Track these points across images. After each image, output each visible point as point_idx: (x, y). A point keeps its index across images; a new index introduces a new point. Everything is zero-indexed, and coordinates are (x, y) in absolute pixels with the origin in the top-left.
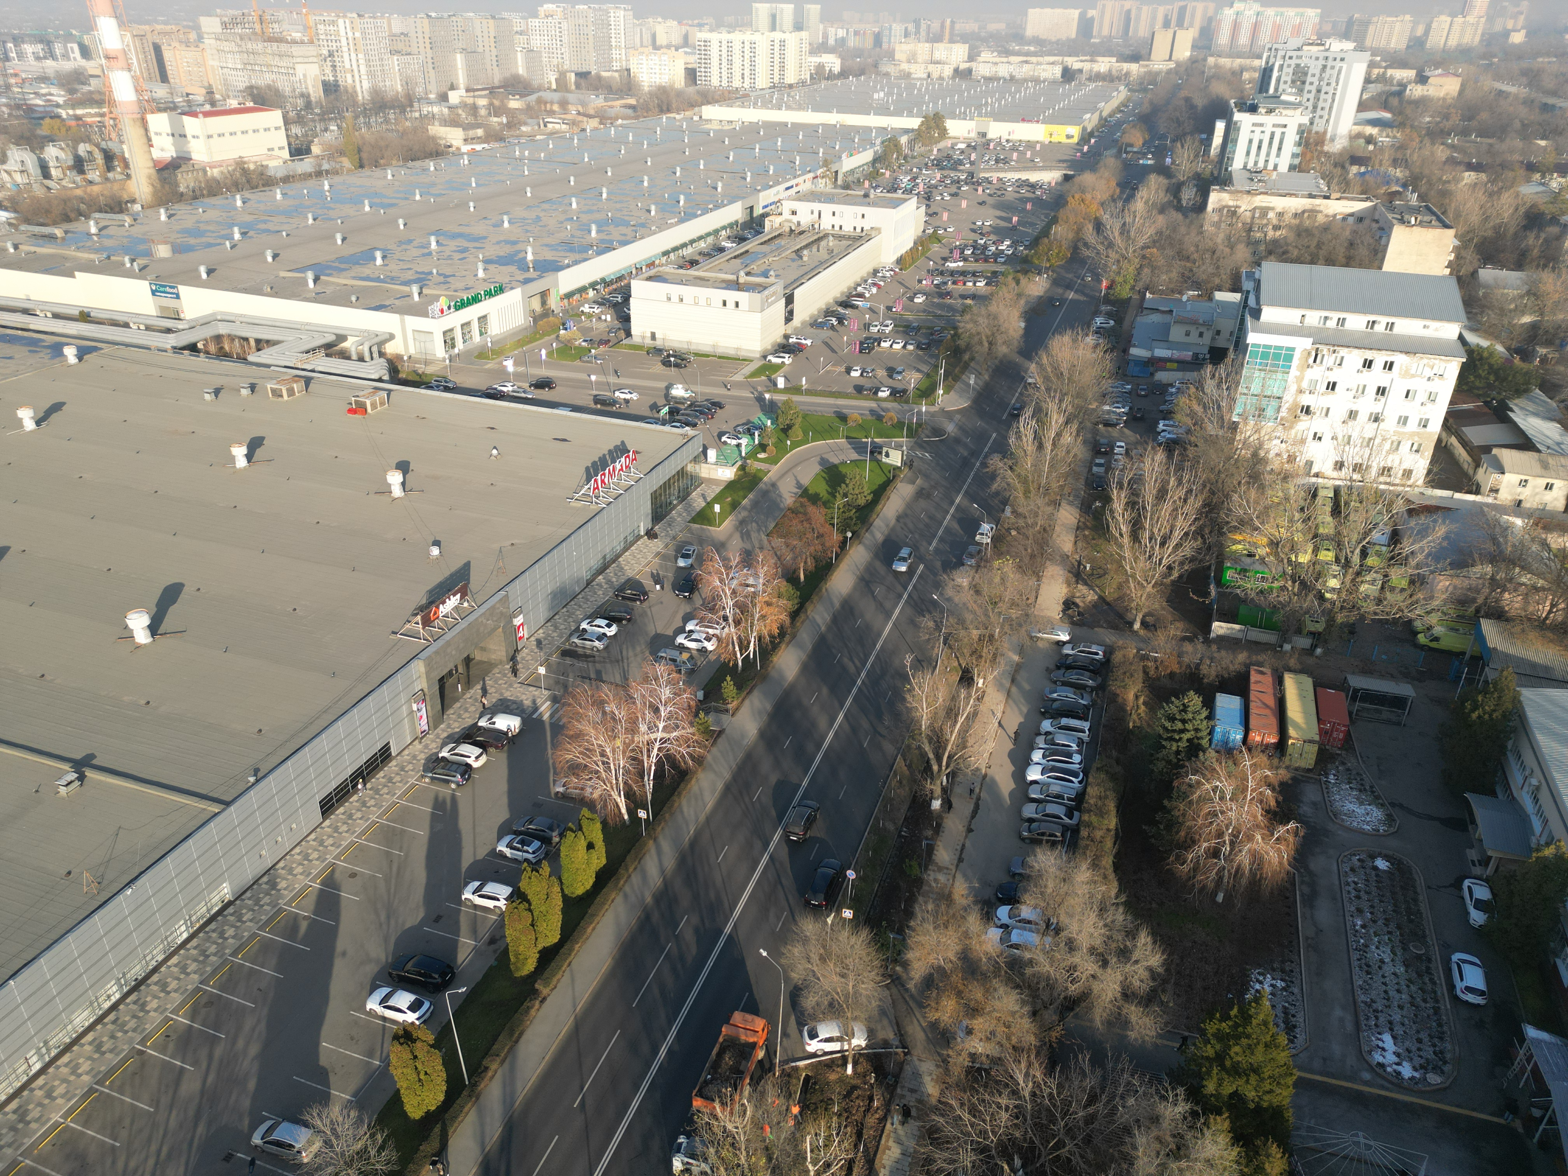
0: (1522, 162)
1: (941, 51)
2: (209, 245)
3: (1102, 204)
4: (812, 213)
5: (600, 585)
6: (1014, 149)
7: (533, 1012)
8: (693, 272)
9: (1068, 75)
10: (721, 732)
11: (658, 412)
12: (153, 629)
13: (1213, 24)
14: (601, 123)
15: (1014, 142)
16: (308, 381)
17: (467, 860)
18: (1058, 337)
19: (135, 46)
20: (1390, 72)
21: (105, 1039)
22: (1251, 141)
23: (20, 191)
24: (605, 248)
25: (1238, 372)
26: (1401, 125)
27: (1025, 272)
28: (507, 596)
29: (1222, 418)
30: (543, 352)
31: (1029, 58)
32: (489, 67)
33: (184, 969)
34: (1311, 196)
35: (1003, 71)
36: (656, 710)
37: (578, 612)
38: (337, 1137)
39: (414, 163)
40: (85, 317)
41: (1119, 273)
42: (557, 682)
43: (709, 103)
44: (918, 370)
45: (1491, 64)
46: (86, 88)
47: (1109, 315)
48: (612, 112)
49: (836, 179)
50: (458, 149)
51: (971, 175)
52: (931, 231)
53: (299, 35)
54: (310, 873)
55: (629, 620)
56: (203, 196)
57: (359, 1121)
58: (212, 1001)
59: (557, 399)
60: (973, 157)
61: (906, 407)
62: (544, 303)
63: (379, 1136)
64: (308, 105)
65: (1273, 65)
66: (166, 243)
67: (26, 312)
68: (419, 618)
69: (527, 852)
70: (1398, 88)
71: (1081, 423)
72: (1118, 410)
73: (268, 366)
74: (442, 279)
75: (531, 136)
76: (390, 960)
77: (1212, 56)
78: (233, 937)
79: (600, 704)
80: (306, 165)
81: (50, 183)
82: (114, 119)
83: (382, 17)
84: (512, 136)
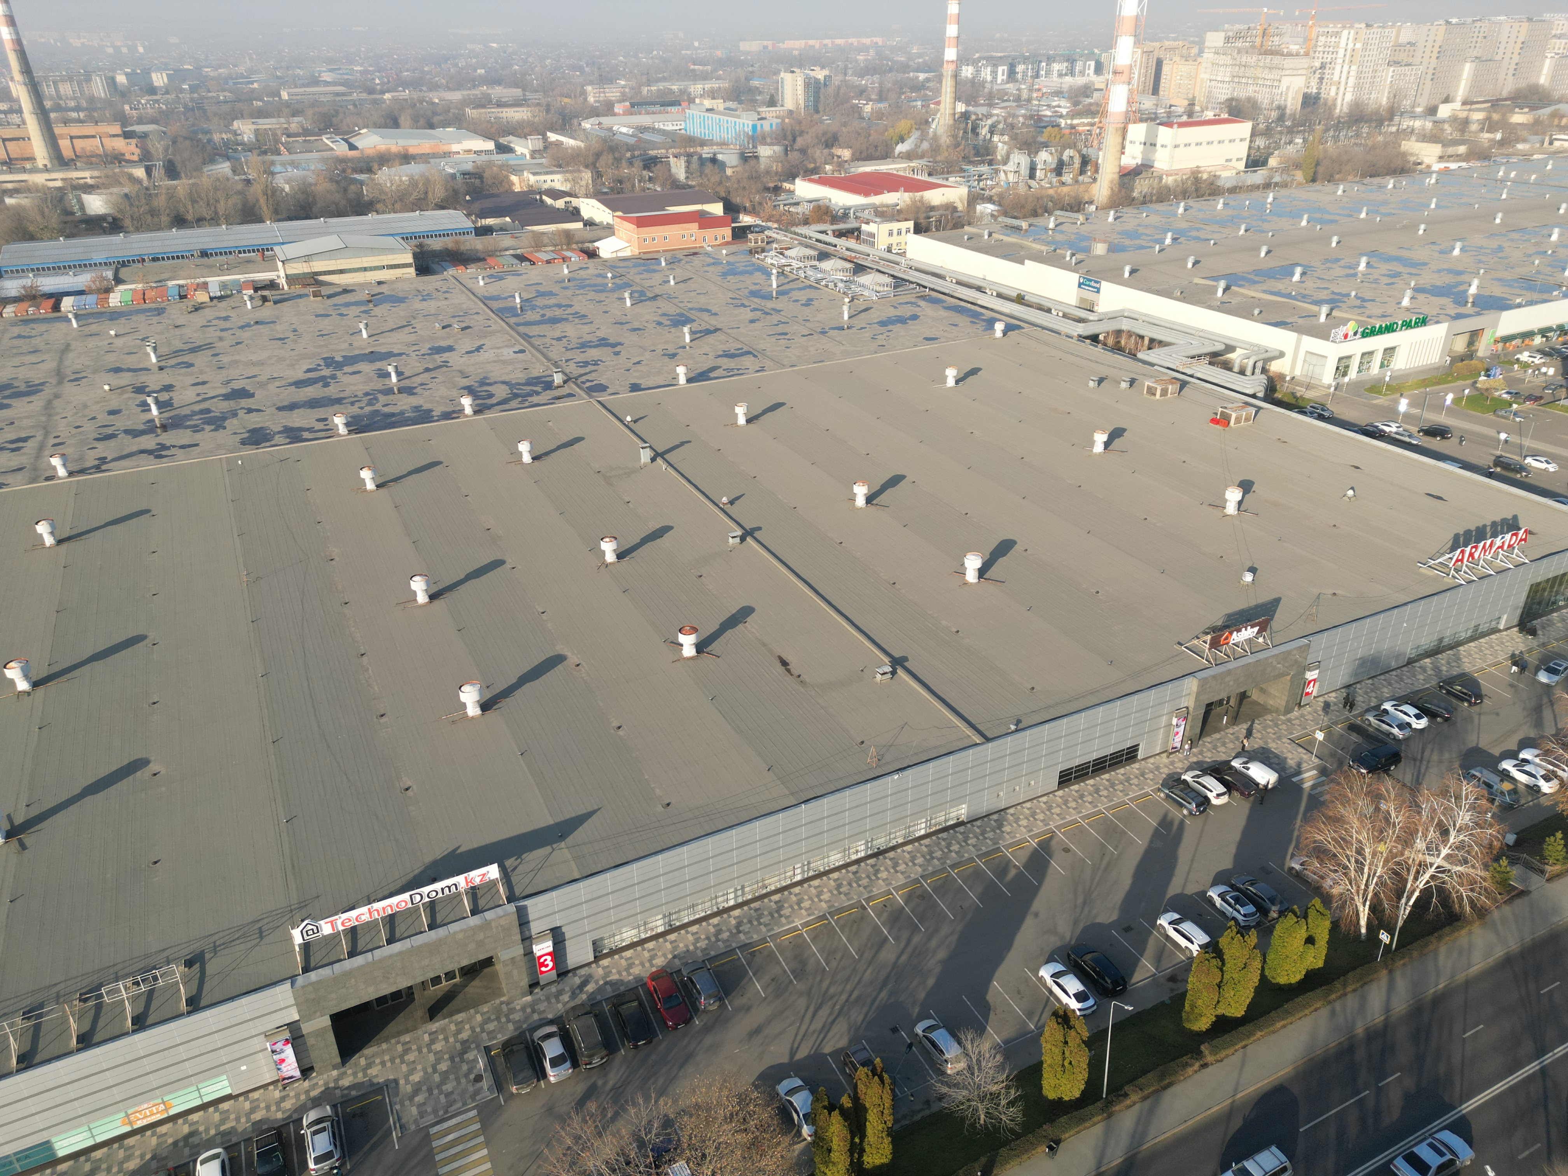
2: (1141, 247)
5: (1423, 669)
7: (1190, 1070)
10: (1522, 894)
12: (982, 572)
16: (1183, 384)
17: (1175, 888)
19: (1141, 62)
21: (845, 883)
23: (1008, 189)
28: (1308, 646)
30: (1450, 397)
32: (1502, 77)
33: (913, 859)
36: (1445, 833)
37: (1385, 690)
38: (980, 1069)
39: (1373, 180)
40: (1020, 299)
42: (1333, 755)
46: (1089, 100)
50: (1429, 167)
53: (1297, 47)
54: (1031, 830)
55: (1446, 720)
56: (1151, 201)
57: (1001, 1068)
58: (924, 896)
59: (1447, 452)
62: (1471, 343)
63: (1013, 1091)
64: (1281, 118)
66: (1105, 242)
67: (979, 289)
68: (1209, 637)
69: (1239, 912)
73: (1152, 365)
74: (1358, 302)
75: (1527, 155)
76: (1073, 942)
78: (956, 853)
79: (1376, 797)
80: (1259, 176)
81: (1033, 183)
82: (1101, 128)
83: (1393, 26)
84: (1502, 154)
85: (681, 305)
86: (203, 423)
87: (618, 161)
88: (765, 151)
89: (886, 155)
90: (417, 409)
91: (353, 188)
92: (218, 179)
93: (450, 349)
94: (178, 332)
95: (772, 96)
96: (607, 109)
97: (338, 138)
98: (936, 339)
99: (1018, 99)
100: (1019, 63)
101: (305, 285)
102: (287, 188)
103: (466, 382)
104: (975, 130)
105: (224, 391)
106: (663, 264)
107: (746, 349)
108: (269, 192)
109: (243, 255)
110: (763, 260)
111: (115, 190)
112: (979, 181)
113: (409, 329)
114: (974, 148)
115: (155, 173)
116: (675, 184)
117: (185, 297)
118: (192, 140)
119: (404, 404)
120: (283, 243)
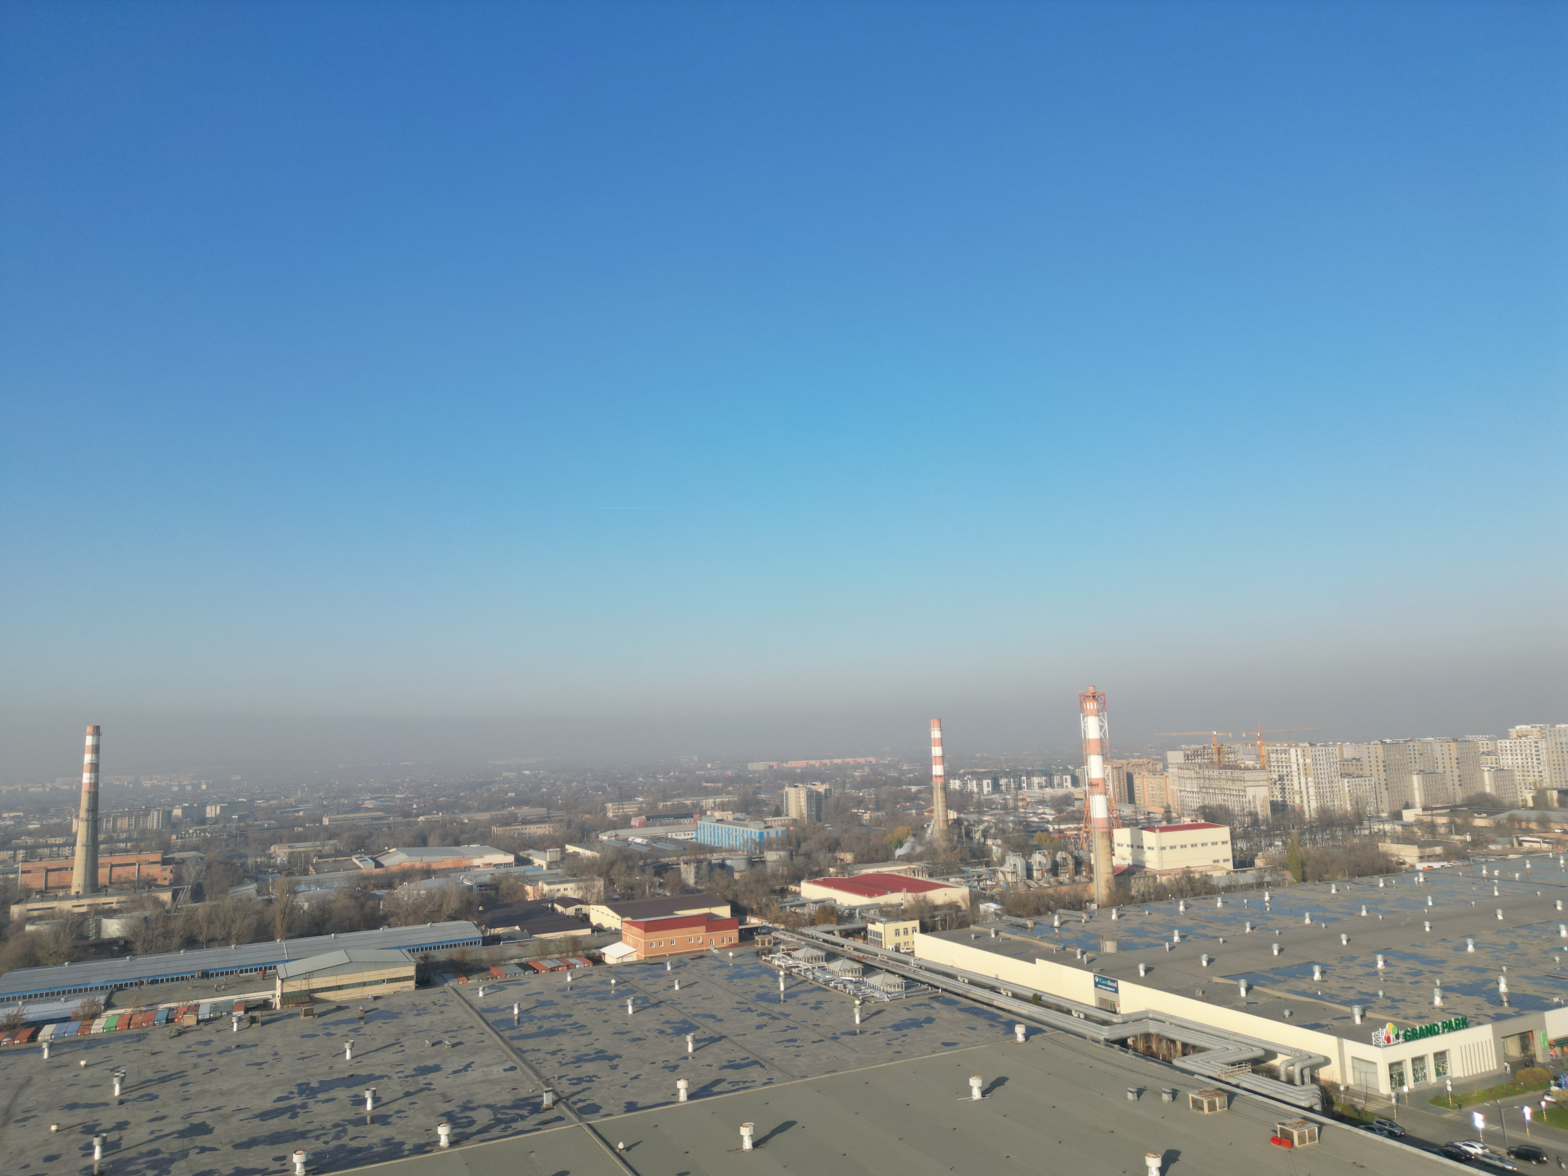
2: (1150, 945)
16: (1231, 1096)
19: (1113, 776)
23: (1008, 888)
30: (1527, 1110)
32: (1450, 787)
39: (1361, 879)
40: (1037, 999)
46: (1072, 808)
50: (1413, 866)
53: (1252, 762)
56: (1150, 900)
62: (1524, 1047)
64: (1256, 823)
66: (1113, 940)
67: (993, 989)
73: (1192, 1073)
74: (1389, 1003)
75: (1502, 855)
80: (1248, 877)
81: (1031, 883)
82: (1087, 833)
83: (1334, 745)
84: (1478, 854)
85: (685, 1011)
86: (147, 1168)
87: (630, 868)
88: (771, 856)
89: (887, 858)
90: (387, 1142)
91: (370, 903)
92: (241, 900)
93: (437, 1068)
94: (153, 1059)
95: (777, 807)
96: (624, 822)
97: (366, 858)
98: (955, 1044)
99: (1005, 807)
100: (1002, 777)
101: (298, 1004)
102: (306, 906)
103: (447, 1107)
104: (968, 834)
105: (181, 1127)
106: (669, 968)
107: (752, 1058)
108: (288, 911)
109: (244, 974)
110: (770, 962)
111: (136, 914)
112: (979, 881)
113: (397, 1048)
114: (970, 851)
115: (181, 896)
116: (685, 889)
117: (172, 1021)
118: (226, 864)
119: (376, 1135)
120: (287, 961)
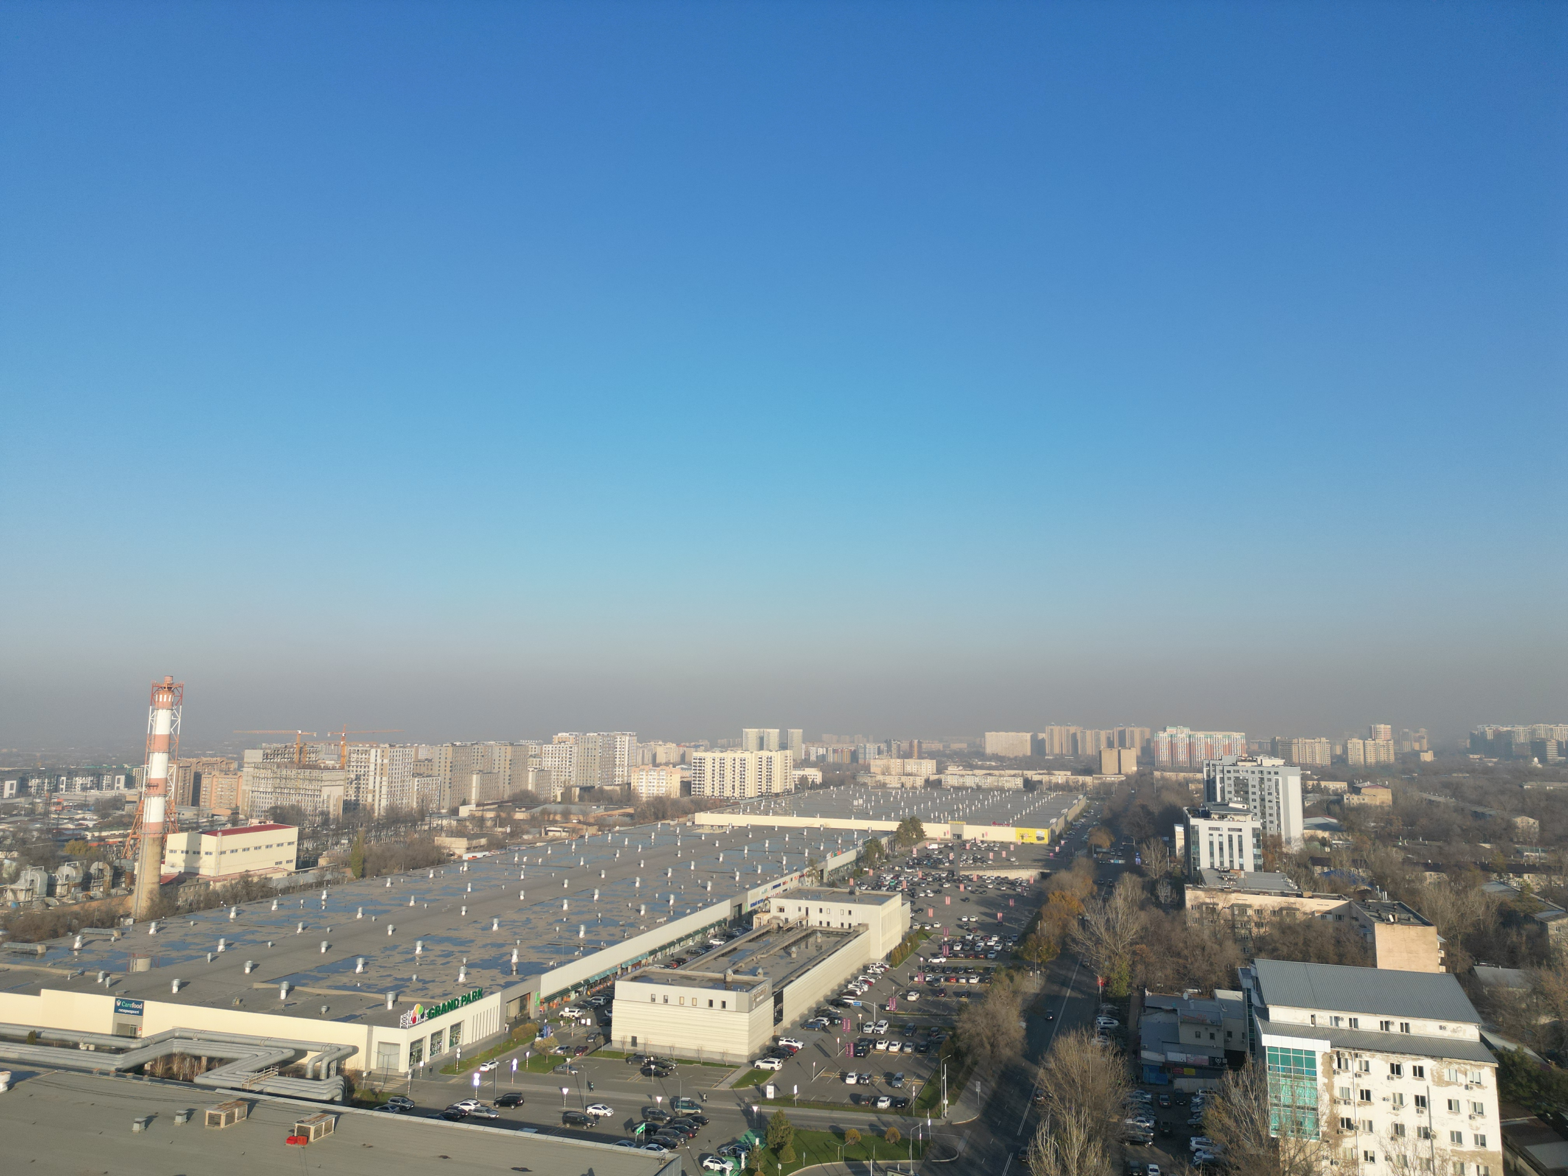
0: (1475, 863)
1: (912, 765)
2: (189, 958)
3: (1083, 901)
4: (800, 909)
6: (989, 849)
8: (679, 971)
9: (1030, 785)
11: (634, 1130)
13: (1152, 744)
14: (599, 830)
15: (989, 843)
16: (252, 1103)
18: (1062, 1038)
19: (178, 776)
20: (1323, 784)
22: (1211, 843)
23: (18, 909)
24: (592, 948)
25: (1263, 1079)
26: (1350, 829)
27: (1018, 969)
29: (1258, 1134)
30: (515, 1062)
31: (991, 772)
32: (501, 785)
34: (1283, 894)
35: (970, 781)
39: (415, 871)
40: (34, 1038)
41: (1113, 970)
43: (701, 810)
44: (919, 1077)
45: (1413, 778)
46: (120, 812)
47: (1112, 1014)
48: (611, 820)
49: (822, 878)
50: (460, 857)
51: (951, 873)
52: (918, 927)
53: (333, 762)
56: (199, 909)
59: (522, 1119)
60: (952, 856)
61: (909, 1120)
62: (523, 1007)
64: (326, 822)
65: (1215, 778)
66: (146, 957)
70: (1335, 797)
71: (1105, 1140)
72: (1143, 1125)
73: (214, 1088)
74: (420, 985)
75: (532, 843)
77: (1157, 770)
80: (310, 876)
81: (52, 901)
82: (135, 839)
83: (411, 746)
84: (514, 844)
99: (31, 813)
100: (33, 777)
